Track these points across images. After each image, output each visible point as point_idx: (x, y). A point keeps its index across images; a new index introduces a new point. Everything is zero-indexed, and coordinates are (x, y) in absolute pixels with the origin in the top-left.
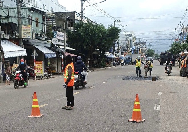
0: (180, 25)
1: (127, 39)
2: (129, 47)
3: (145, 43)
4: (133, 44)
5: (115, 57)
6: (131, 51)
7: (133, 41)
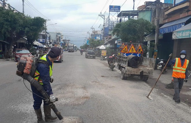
0: (92, 28)
1: (57, 36)
2: (58, 41)
3: (69, 41)
4: (61, 40)
5: (45, 46)
6: (60, 44)
7: (62, 38)
